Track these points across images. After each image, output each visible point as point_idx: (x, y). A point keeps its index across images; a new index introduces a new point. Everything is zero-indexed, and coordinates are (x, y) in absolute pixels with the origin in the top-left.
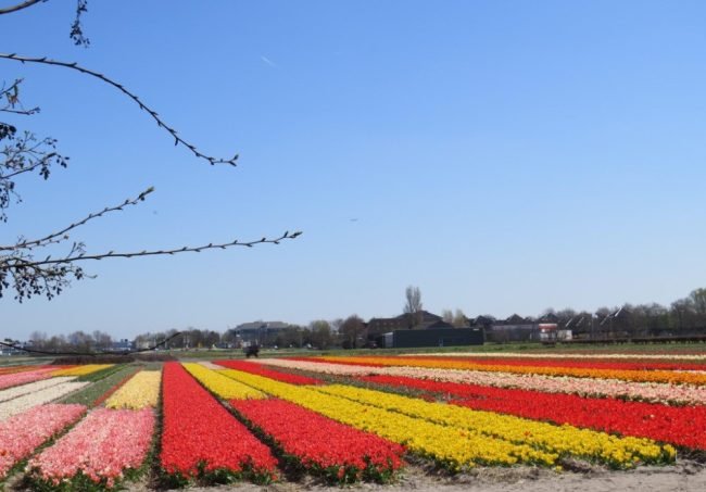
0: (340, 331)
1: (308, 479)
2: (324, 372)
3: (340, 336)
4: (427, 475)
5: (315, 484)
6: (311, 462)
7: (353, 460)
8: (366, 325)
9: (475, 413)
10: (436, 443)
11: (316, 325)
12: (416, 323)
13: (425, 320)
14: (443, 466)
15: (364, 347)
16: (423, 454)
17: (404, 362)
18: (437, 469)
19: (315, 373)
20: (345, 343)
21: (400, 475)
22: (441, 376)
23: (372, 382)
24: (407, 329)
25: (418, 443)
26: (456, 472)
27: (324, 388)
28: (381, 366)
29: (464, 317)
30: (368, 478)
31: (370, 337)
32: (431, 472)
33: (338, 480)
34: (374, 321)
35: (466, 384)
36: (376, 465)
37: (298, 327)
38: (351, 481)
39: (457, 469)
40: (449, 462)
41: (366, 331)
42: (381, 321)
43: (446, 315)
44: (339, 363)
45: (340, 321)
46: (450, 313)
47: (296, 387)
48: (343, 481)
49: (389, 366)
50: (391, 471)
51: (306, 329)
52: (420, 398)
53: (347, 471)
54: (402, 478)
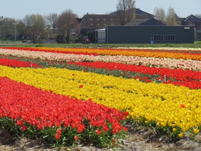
0: (54, 26)
1: (24, 141)
2: (39, 58)
3: (53, 31)
4: (148, 142)
5: (31, 146)
6: (27, 125)
7: (71, 122)
8: (80, 20)
9: (193, 91)
10: (157, 112)
11: (31, 19)
12: (129, 20)
13: (137, 17)
14: (165, 133)
15: (77, 41)
16: (143, 122)
17: (117, 52)
18: (158, 136)
19: (30, 59)
20: (58, 37)
21: (120, 140)
22: (156, 63)
23: (86, 66)
24: (119, 25)
25: (137, 112)
26: (179, 139)
27: (39, 70)
28: (95, 54)
29: (176, 15)
30: (86, 141)
31: (83, 32)
32: (151, 139)
33: (55, 142)
34: (87, 17)
35: (181, 70)
36: (95, 128)
37: (14, 21)
38: (69, 144)
39: (180, 135)
40: (171, 129)
41: (79, 27)
42: (95, 17)
43: (158, 13)
44: (53, 51)
45: (55, 15)
46: (162, 11)
47: (11, 69)
48: (60, 143)
49: (102, 55)
50: (111, 135)
51: (21, 22)
52: (135, 78)
53: (65, 133)
54: (122, 143)
